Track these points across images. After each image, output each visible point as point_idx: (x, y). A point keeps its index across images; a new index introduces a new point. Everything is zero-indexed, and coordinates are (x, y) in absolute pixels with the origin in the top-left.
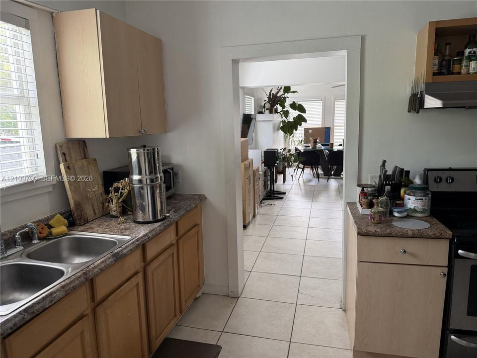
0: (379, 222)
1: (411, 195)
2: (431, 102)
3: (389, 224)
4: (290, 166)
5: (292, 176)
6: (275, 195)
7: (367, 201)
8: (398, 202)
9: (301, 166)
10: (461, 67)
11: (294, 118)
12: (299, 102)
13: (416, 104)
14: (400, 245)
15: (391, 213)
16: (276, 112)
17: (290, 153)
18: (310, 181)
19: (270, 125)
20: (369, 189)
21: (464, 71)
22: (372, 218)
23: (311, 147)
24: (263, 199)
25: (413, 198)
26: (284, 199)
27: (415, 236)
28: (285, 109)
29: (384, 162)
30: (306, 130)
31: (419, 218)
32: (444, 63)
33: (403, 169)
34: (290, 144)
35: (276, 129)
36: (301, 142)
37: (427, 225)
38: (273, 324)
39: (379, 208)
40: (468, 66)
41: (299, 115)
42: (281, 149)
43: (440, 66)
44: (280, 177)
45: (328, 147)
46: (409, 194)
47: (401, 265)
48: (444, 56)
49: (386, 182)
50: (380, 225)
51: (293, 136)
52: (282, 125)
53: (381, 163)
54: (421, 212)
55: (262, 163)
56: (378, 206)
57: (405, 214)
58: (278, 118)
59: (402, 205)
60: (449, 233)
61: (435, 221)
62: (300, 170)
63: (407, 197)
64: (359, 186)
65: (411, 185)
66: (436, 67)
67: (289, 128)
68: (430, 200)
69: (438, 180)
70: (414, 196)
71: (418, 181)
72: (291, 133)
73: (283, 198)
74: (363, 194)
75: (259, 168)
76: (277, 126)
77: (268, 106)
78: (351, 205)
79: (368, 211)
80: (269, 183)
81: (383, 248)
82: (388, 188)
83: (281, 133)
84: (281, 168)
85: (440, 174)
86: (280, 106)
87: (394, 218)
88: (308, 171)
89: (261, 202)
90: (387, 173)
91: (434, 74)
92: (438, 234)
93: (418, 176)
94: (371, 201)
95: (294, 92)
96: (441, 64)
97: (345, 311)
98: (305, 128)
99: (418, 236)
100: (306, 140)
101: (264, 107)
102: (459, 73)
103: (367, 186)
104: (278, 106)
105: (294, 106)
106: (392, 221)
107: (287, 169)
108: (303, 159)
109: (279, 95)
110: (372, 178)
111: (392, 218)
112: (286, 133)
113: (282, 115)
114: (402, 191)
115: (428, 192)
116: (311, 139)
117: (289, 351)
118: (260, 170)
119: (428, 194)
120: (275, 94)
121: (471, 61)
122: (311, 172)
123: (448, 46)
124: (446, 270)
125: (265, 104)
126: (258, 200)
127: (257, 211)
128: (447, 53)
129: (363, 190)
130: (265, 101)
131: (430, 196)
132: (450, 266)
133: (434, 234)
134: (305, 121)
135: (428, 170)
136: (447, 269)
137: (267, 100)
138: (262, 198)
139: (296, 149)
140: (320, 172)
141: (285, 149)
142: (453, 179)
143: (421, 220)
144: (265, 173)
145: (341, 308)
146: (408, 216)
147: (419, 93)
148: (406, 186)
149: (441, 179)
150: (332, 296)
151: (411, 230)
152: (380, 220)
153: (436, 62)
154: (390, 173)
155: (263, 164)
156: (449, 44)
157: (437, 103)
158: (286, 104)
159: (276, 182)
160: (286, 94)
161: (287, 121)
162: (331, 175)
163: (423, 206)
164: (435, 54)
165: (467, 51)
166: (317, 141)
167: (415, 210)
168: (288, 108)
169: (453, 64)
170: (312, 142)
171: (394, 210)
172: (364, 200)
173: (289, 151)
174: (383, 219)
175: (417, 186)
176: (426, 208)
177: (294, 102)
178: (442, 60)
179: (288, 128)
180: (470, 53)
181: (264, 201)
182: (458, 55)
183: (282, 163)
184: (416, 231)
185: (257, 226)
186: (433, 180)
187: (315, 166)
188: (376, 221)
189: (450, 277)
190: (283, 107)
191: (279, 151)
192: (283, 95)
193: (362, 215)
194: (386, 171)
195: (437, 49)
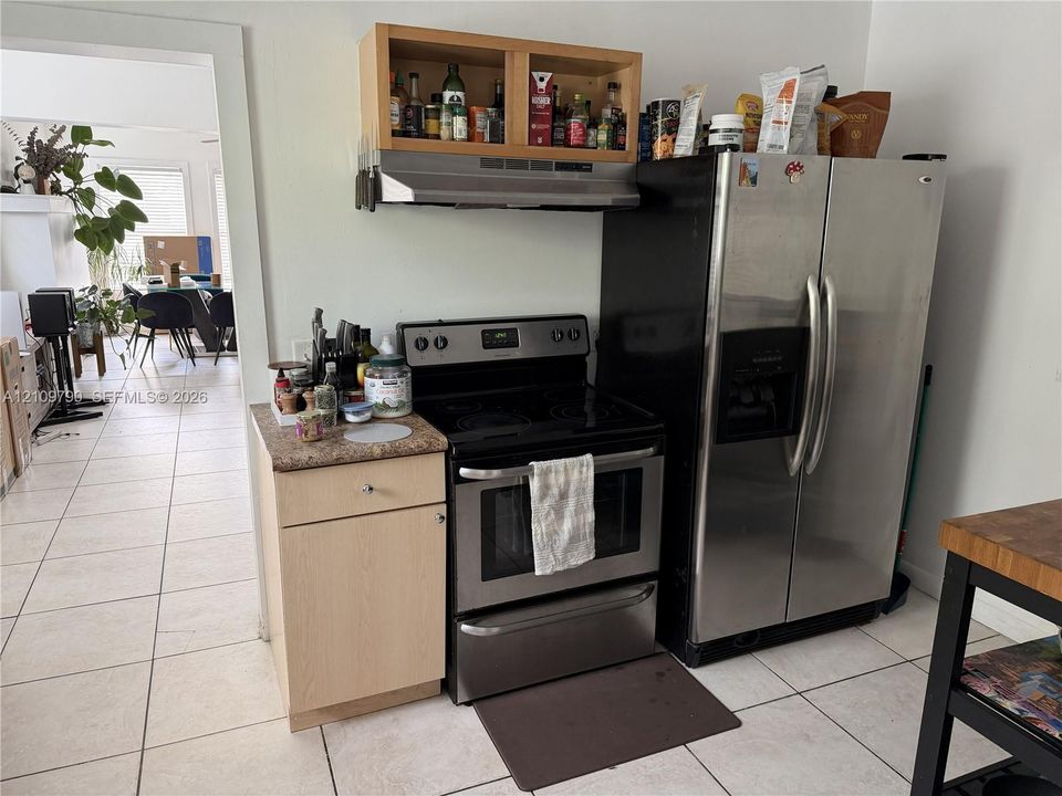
0: (316, 438)
1: (376, 378)
2: (394, 190)
3: (337, 438)
4: (112, 332)
5: (122, 356)
6: (78, 410)
7: (290, 397)
8: (354, 393)
9: (145, 330)
10: (440, 124)
11: (110, 210)
12: (119, 169)
13: (369, 193)
14: (360, 475)
15: (341, 416)
16: (56, 190)
17: (111, 298)
18: (173, 366)
19: (43, 226)
20: (295, 372)
21: (444, 133)
22: (301, 432)
23: (165, 284)
24: (42, 424)
25: (378, 382)
26: (105, 416)
27: (387, 456)
28: (83, 186)
29: (319, 313)
30: (150, 242)
31: (392, 420)
32: (410, 113)
33: (358, 326)
34: (110, 275)
35: (60, 236)
36: (140, 270)
37: (407, 431)
38: (94, 725)
39: (316, 410)
40: (450, 124)
41: (124, 203)
42: (83, 290)
43: (405, 118)
44: (89, 363)
45: (209, 284)
46: (371, 376)
47: (366, 517)
48: (409, 98)
49: (327, 355)
50: (319, 444)
51: (115, 256)
52: (78, 227)
53: (313, 316)
54: (397, 409)
55: (26, 327)
56: (314, 406)
57: (368, 415)
58: (63, 209)
59: (362, 399)
60: (443, 440)
61: (421, 421)
62: (143, 342)
63: (368, 381)
64: (272, 366)
65: (375, 358)
66: (397, 119)
67: (101, 235)
68: (410, 384)
69: (422, 344)
70: (381, 378)
71: (387, 349)
72: (108, 249)
73: (101, 414)
74: (282, 382)
75: (15, 341)
76: (63, 228)
77: (28, 172)
78: (259, 410)
79: (293, 419)
80: (55, 380)
81: (330, 490)
82: (330, 366)
83: (79, 248)
84: (89, 341)
85: (424, 332)
86: (68, 175)
87: (348, 426)
88: (164, 341)
89: (35, 431)
90: (328, 336)
91: (394, 133)
92: (425, 446)
93: (385, 339)
94: (300, 396)
95: (103, 143)
96: (405, 114)
97: (269, 641)
98: (145, 238)
99: (393, 454)
100: (154, 268)
101: (17, 177)
102: (438, 137)
103: (290, 365)
104: (61, 176)
105: (105, 178)
106: (342, 432)
107: (106, 341)
108: (149, 314)
109: (59, 146)
110: (299, 347)
111: (343, 426)
112: (92, 248)
113: (74, 200)
114: (360, 369)
115: (406, 369)
116: (163, 263)
117: (140, 772)
118: (21, 346)
119: (406, 372)
120: (45, 142)
121: (455, 114)
122: (174, 345)
123: (414, 80)
124: (443, 509)
125: (17, 168)
126: (24, 430)
127: (23, 459)
128: (414, 94)
129: (281, 374)
130: (17, 158)
131: (410, 375)
132: (450, 501)
133: (418, 446)
134: (143, 218)
135: (403, 327)
136: (445, 506)
137: (24, 156)
138: (35, 421)
139: (127, 290)
140: (196, 342)
141: (94, 288)
142: (445, 341)
143: (396, 423)
144: (40, 356)
145: (260, 638)
146: (374, 419)
147: (371, 169)
148: (366, 360)
149: (426, 341)
150: (238, 619)
151: (378, 444)
152: (319, 433)
153: (396, 108)
154: (332, 334)
155: (30, 331)
156: (417, 76)
157: (403, 193)
158: (83, 173)
159: (78, 376)
160: (81, 146)
161: (91, 217)
162: (223, 349)
163: (399, 396)
164: (394, 92)
165: (447, 95)
166: (181, 268)
167: (385, 407)
168: (89, 182)
169: (426, 118)
170: (168, 271)
171: (346, 409)
172: (284, 396)
173: (107, 293)
174: (324, 431)
175: (386, 358)
176: (404, 399)
177: (105, 169)
178: (407, 107)
179: (98, 235)
180: (452, 99)
181: (42, 429)
182: (433, 101)
183: (88, 324)
184: (388, 445)
185: (29, 495)
186: (413, 345)
187: (180, 330)
188: (310, 438)
189: (450, 519)
190: (78, 179)
191: (77, 295)
192: (71, 147)
193: (283, 427)
194: (325, 332)
195: (397, 84)
